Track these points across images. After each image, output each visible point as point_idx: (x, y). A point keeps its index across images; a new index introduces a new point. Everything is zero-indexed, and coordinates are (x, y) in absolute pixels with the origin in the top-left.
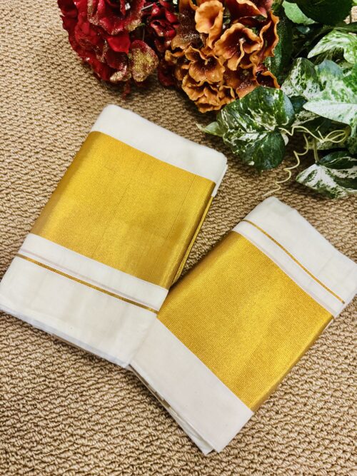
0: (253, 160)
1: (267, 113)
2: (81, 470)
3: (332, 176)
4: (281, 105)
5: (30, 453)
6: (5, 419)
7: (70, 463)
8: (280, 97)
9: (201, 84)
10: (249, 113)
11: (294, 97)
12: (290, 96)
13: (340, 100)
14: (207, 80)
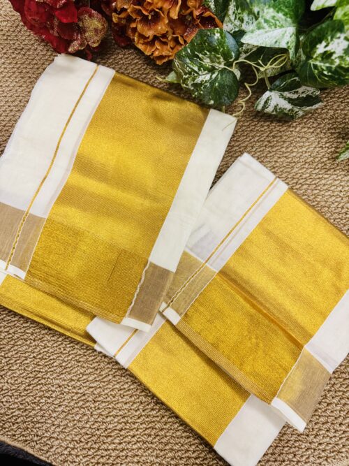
0: (212, 99)
1: (213, 53)
2: (122, 387)
3: (285, 99)
4: (224, 42)
5: (79, 383)
6: (52, 362)
7: (112, 384)
8: (221, 35)
9: (151, 38)
10: (197, 57)
11: (235, 32)
12: (232, 32)
13: (273, 27)
14: (156, 34)
